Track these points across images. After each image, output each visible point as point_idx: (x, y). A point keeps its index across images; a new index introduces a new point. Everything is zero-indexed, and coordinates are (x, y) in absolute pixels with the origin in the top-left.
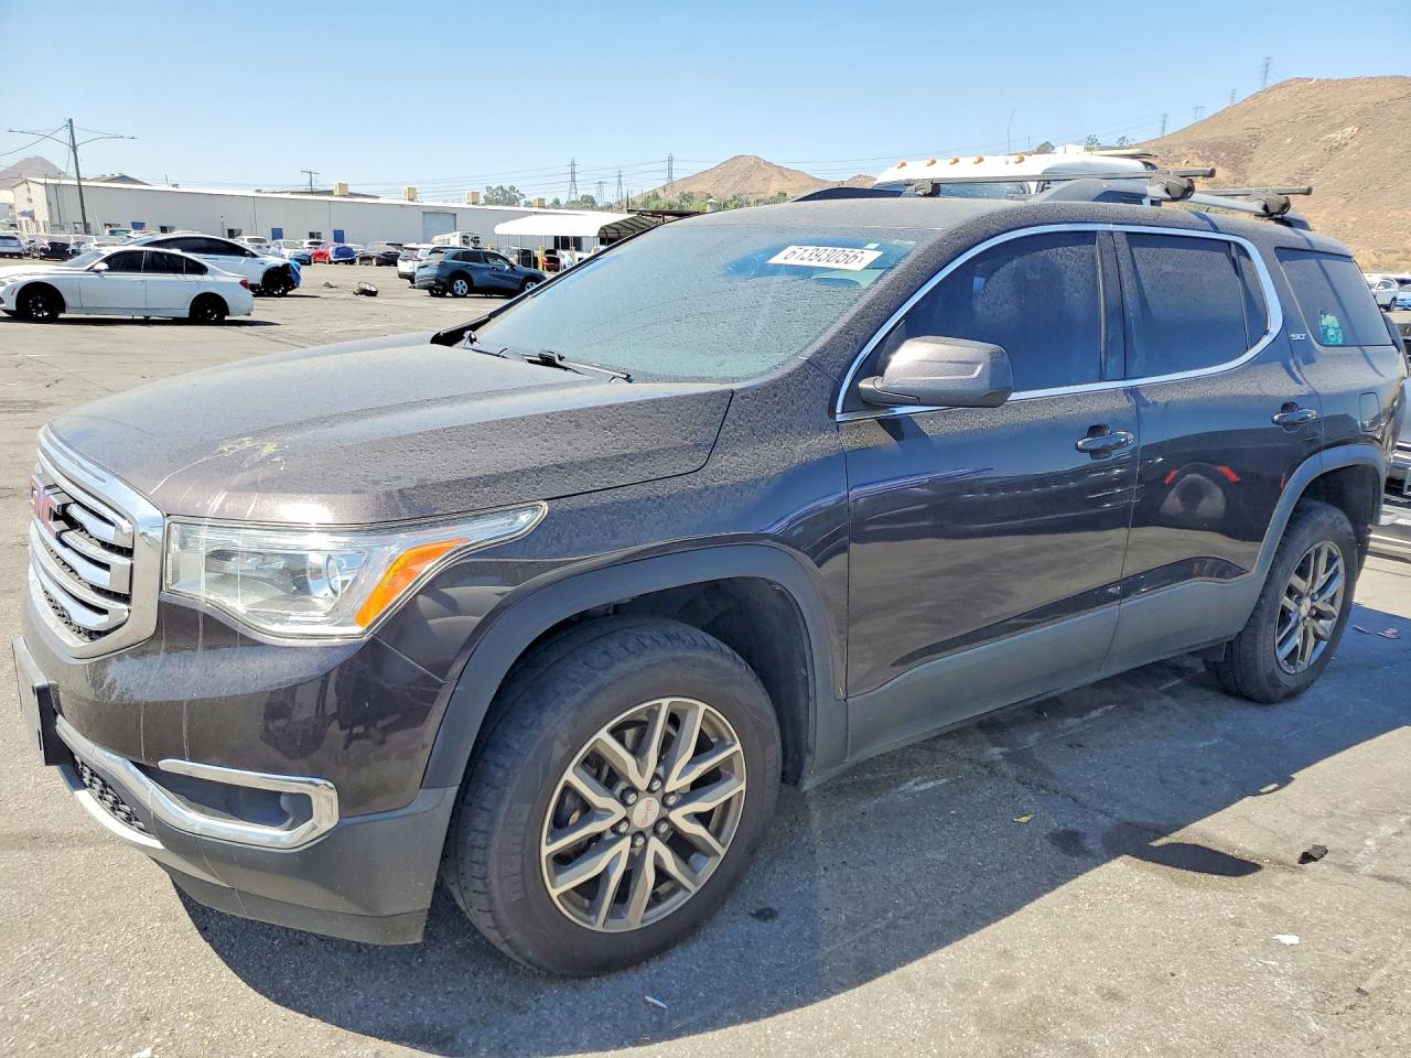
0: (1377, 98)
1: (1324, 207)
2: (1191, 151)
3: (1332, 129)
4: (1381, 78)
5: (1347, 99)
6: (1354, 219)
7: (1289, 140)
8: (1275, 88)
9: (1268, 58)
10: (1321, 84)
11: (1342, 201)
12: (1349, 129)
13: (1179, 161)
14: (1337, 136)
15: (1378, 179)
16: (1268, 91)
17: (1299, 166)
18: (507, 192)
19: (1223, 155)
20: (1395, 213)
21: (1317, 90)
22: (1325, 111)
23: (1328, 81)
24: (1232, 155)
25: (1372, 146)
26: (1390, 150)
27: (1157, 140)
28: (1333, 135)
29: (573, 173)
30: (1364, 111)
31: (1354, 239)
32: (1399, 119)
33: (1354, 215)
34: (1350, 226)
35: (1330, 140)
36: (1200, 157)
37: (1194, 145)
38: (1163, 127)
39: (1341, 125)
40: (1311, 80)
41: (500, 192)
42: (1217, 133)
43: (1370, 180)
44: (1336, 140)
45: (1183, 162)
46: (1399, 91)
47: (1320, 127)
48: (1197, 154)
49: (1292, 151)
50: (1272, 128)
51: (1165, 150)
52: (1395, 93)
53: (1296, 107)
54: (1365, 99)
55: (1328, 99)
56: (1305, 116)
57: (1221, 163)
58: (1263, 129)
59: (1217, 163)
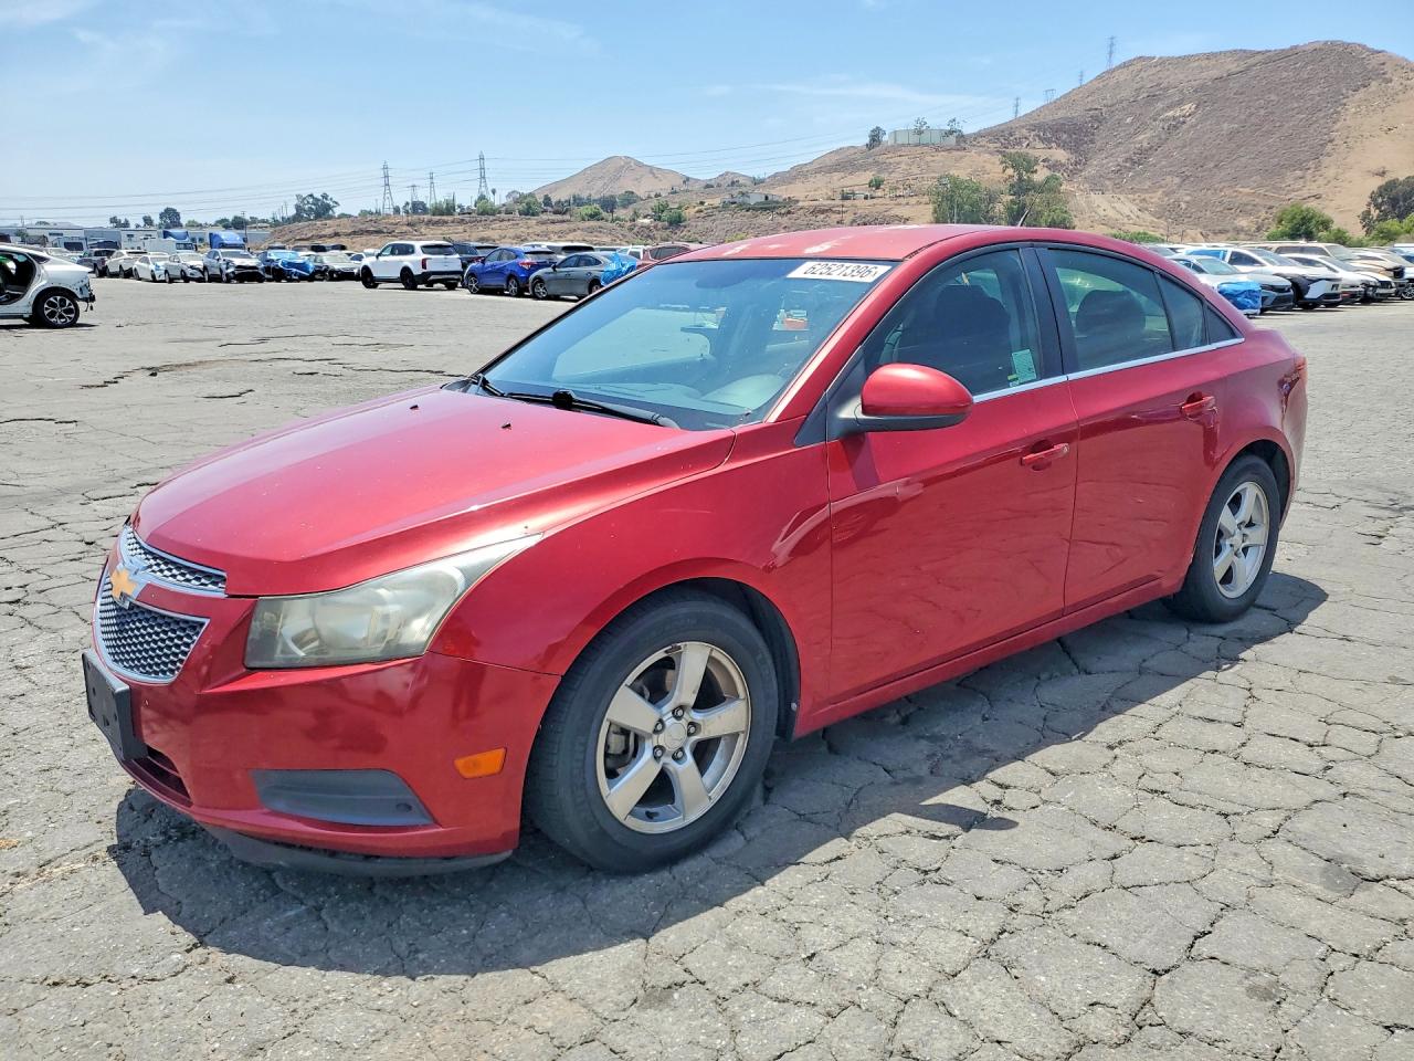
0: (1215, 73)
1: (1161, 187)
2: (1032, 133)
3: (1170, 107)
4: (1221, 53)
5: (1186, 77)
6: (1188, 198)
7: (1129, 120)
8: (1119, 67)
9: (1112, 38)
10: (1164, 62)
11: (1177, 180)
12: (1187, 107)
13: (1020, 143)
14: (1177, 112)
15: (1213, 156)
16: (1111, 72)
17: (1138, 146)
18: (319, 200)
19: (1065, 136)
20: (1228, 192)
21: (1158, 68)
22: (1166, 90)
23: (1169, 59)
24: (1074, 136)
25: (1209, 122)
26: (1225, 125)
28: (1171, 113)
29: (387, 177)
30: (1202, 87)
31: (1186, 220)
32: (1235, 94)
33: (1188, 195)
34: (1183, 206)
35: (1168, 119)
36: (1042, 140)
37: (1033, 128)
38: (1016, 111)
39: (1180, 103)
40: (1154, 58)
41: (311, 200)
42: (1061, 114)
43: (1206, 158)
44: (1174, 118)
45: (1025, 145)
46: (1238, 66)
47: (1160, 105)
48: (1039, 136)
49: (1132, 131)
50: (1113, 109)
51: (1006, 133)
52: (1233, 68)
53: (1138, 86)
54: (1204, 75)
55: (1168, 77)
56: (1145, 95)
57: (1063, 145)
58: (1104, 110)
59: (1059, 145)
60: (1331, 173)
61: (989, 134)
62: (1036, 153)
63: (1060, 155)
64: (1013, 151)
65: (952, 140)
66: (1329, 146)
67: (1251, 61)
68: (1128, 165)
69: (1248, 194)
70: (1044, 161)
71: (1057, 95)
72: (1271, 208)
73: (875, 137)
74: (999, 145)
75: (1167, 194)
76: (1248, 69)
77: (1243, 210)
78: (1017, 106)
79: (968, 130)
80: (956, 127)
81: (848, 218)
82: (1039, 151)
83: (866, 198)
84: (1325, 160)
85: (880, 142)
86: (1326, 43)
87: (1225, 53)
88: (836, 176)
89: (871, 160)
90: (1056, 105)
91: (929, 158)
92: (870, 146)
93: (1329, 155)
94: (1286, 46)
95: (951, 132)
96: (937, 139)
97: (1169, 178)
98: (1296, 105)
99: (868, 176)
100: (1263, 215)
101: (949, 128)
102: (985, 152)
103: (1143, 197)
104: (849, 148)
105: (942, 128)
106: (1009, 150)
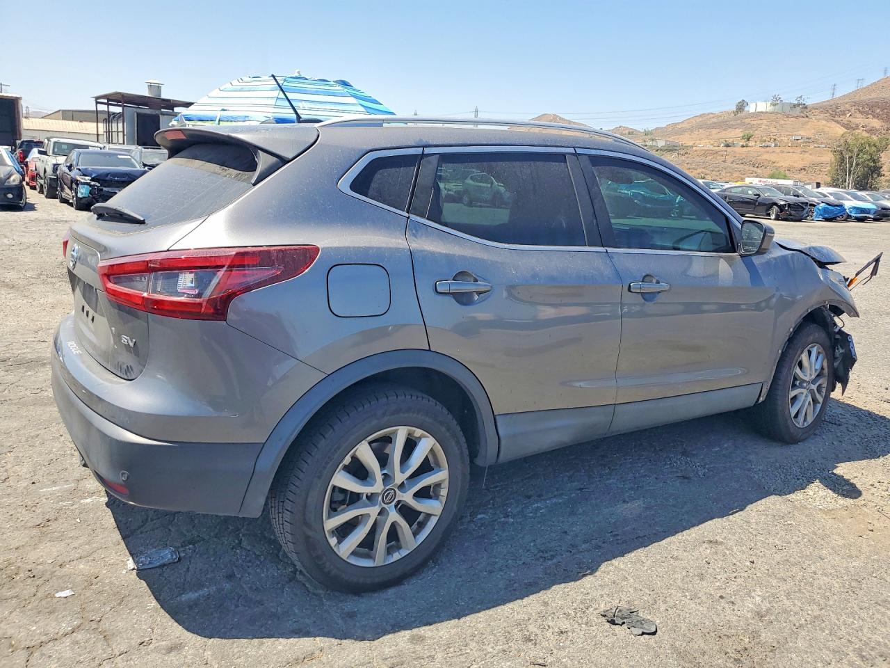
2: (854, 108)
13: (845, 114)
19: (878, 110)
24: (886, 111)
27: (828, 101)
36: (861, 112)
37: (854, 104)
42: (873, 95)
45: (848, 115)
48: (859, 110)
51: (834, 107)
57: (877, 116)
59: (874, 116)
62: (857, 121)
63: (876, 123)
64: (839, 119)
65: (798, 109)
70: (863, 127)
71: (865, 85)
73: (741, 107)
74: (828, 115)
78: (834, 89)
79: (809, 102)
80: (802, 101)
81: (729, 159)
82: (860, 120)
83: (743, 146)
85: (743, 110)
88: (714, 131)
89: (739, 122)
90: (868, 89)
91: (783, 122)
92: (736, 113)
95: (799, 105)
96: (787, 110)
99: (738, 133)
101: (796, 102)
102: (823, 120)
104: (709, 114)
105: (792, 102)
106: (837, 118)
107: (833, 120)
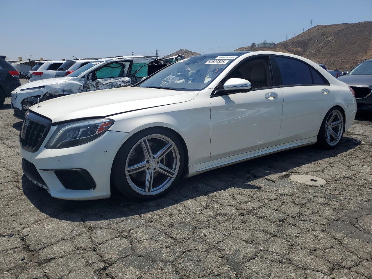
0: (339, 29)
1: (326, 57)
3: (328, 37)
5: (331, 30)
6: (333, 60)
7: (317, 41)
8: (314, 28)
9: (312, 20)
10: (326, 26)
11: (329, 56)
12: (332, 37)
15: (339, 50)
16: (311, 29)
17: (319, 47)
19: (300, 45)
20: (343, 58)
21: (324, 28)
22: (326, 33)
24: (303, 45)
25: (337, 41)
26: (342, 42)
27: (284, 41)
30: (335, 33)
31: (332, 65)
32: (344, 34)
34: (331, 62)
35: (327, 40)
36: (294, 45)
37: (292, 43)
38: (287, 38)
40: (322, 25)
42: (299, 39)
43: (337, 50)
44: (328, 40)
45: (290, 47)
46: (345, 27)
47: (325, 37)
49: (317, 43)
50: (313, 38)
51: (285, 44)
52: (343, 28)
53: (319, 32)
54: (336, 30)
55: (327, 30)
56: (321, 34)
58: (310, 38)
59: (299, 47)
60: (369, 54)
61: (281, 44)
63: (299, 49)
66: (369, 48)
67: (348, 26)
68: (317, 52)
69: (348, 59)
70: (295, 51)
71: (297, 35)
72: (354, 62)
73: (253, 45)
74: (283, 47)
75: (327, 59)
76: (347, 28)
77: (347, 63)
78: (287, 37)
79: (276, 43)
82: (294, 48)
84: (368, 51)
86: (367, 22)
87: (341, 24)
90: (298, 37)
92: (251, 48)
93: (369, 50)
94: (357, 23)
96: (268, 46)
97: (327, 55)
98: (360, 37)
100: (352, 64)
101: (272, 43)
102: (281, 49)
103: (321, 59)
104: (244, 47)
105: (270, 43)
106: (286, 48)
107: (285, 49)
